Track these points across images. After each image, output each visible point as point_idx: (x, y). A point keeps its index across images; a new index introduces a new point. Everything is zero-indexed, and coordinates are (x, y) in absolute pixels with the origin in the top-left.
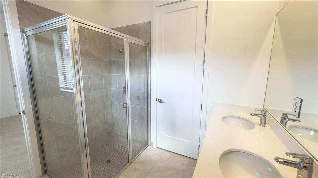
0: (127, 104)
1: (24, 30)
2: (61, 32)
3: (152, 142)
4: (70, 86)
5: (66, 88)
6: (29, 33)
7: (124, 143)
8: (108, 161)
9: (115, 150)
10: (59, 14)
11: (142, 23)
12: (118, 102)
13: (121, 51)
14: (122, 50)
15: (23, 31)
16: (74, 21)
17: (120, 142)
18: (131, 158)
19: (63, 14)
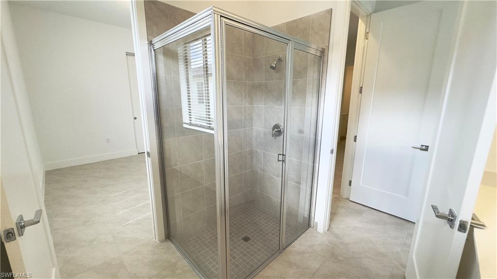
0: (283, 155)
1: (151, 41)
2: (187, 45)
3: (317, 223)
4: (196, 121)
5: (191, 124)
6: (157, 46)
7: (268, 215)
8: (246, 239)
9: (255, 223)
10: (191, 14)
11: (314, 15)
12: (262, 150)
13: (274, 66)
14: (275, 64)
15: (151, 43)
16: (221, 16)
17: (262, 212)
18: (284, 242)
19: (195, 14)
